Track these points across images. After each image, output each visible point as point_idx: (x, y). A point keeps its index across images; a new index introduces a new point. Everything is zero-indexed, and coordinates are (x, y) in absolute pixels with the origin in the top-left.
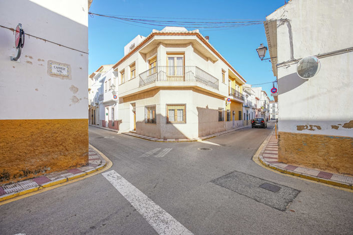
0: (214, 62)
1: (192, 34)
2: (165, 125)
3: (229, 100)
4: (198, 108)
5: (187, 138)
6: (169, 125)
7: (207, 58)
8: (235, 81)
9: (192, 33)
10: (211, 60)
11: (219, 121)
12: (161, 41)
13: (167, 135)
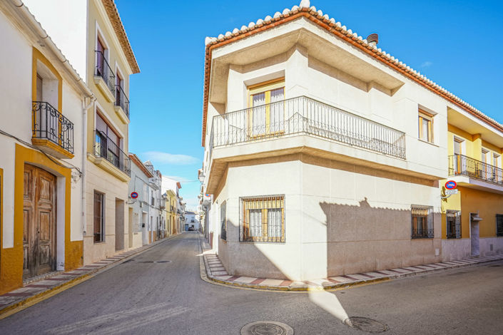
0: (392, 91)
1: (292, 17)
2: (238, 245)
3: (451, 186)
4: (324, 206)
5: (286, 279)
6: (247, 246)
7: (366, 85)
8: (479, 141)
9: (291, 15)
10: (380, 87)
11: (414, 237)
12: (228, 60)
13: (242, 268)
